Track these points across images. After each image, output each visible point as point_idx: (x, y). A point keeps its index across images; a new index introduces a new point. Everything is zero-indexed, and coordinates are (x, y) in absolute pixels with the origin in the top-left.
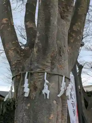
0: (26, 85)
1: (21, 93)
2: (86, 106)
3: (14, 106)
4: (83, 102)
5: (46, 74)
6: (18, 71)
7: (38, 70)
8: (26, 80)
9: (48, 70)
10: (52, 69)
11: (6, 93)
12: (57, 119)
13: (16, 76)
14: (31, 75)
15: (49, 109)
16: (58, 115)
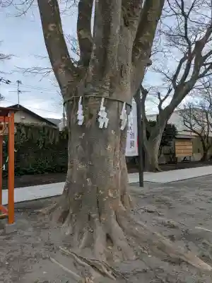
0: (80, 112)
1: (74, 121)
2: (148, 136)
3: (67, 136)
4: (144, 132)
5: (103, 99)
6: (71, 95)
7: (94, 94)
8: (80, 106)
9: (106, 94)
10: (111, 93)
11: (59, 121)
12: (115, 150)
13: (69, 101)
14: (85, 100)
15: (107, 141)
16: (116, 146)
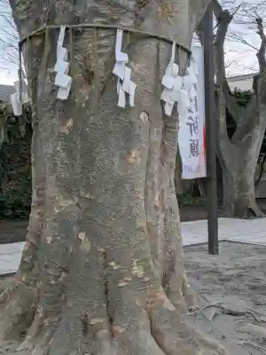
0: (61, 66)
1: (48, 89)
2: (231, 131)
3: (29, 127)
4: (223, 120)
5: (120, 34)
6: (37, 23)
7: (97, 22)
8: (62, 52)
9: (127, 23)
10: (139, 19)
11: (10, 90)
12: (148, 164)
13: (30, 37)
14: (75, 35)
15: (129, 137)
16: (150, 152)
